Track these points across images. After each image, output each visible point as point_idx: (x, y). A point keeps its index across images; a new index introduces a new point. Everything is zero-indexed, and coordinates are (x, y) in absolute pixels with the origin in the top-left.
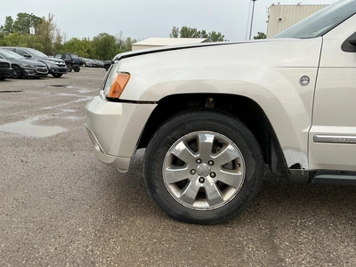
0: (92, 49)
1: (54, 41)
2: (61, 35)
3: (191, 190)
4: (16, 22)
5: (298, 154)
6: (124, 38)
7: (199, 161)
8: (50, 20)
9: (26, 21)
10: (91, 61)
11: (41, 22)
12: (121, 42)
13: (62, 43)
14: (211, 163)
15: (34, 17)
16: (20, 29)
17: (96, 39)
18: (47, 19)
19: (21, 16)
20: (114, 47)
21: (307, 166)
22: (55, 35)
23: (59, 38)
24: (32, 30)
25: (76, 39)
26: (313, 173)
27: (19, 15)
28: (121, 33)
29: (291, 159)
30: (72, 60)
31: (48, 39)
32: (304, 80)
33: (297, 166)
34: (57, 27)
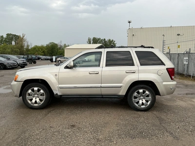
0: (46, 51)
1: (25, 47)
2: (29, 44)
3: (34, 101)
4: (6, 39)
5: (56, 91)
6: (63, 44)
7: (35, 94)
8: (23, 37)
9: (11, 37)
10: (44, 57)
11: (18, 38)
12: (61, 46)
13: (30, 48)
14: (37, 94)
15: (15, 35)
16: (7, 42)
17: (47, 45)
18: (22, 36)
19: (8, 35)
20: (57, 49)
21: (59, 94)
22: (26, 45)
23: (28, 46)
24: (13, 43)
25: (37, 46)
26: (61, 96)
27: (7, 35)
28: (61, 42)
29: (55, 92)
30: (32, 58)
31: (22, 47)
32: (56, 75)
33: (57, 94)
34: (27, 40)
